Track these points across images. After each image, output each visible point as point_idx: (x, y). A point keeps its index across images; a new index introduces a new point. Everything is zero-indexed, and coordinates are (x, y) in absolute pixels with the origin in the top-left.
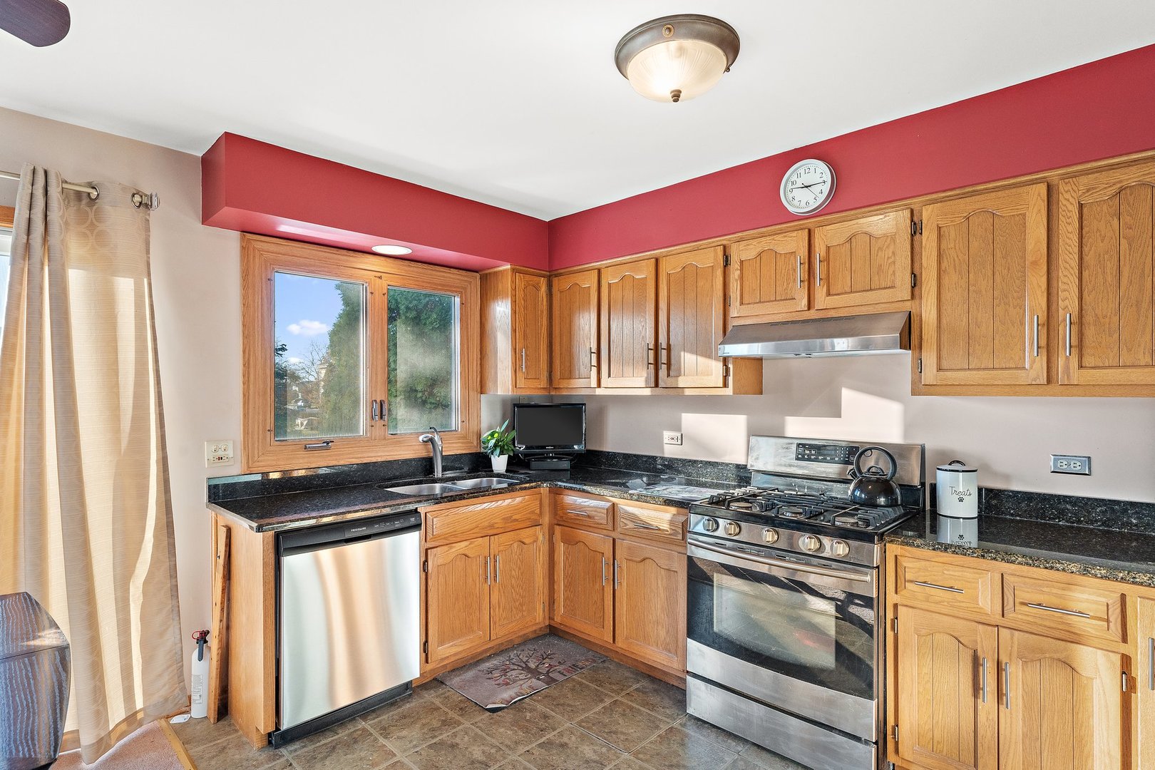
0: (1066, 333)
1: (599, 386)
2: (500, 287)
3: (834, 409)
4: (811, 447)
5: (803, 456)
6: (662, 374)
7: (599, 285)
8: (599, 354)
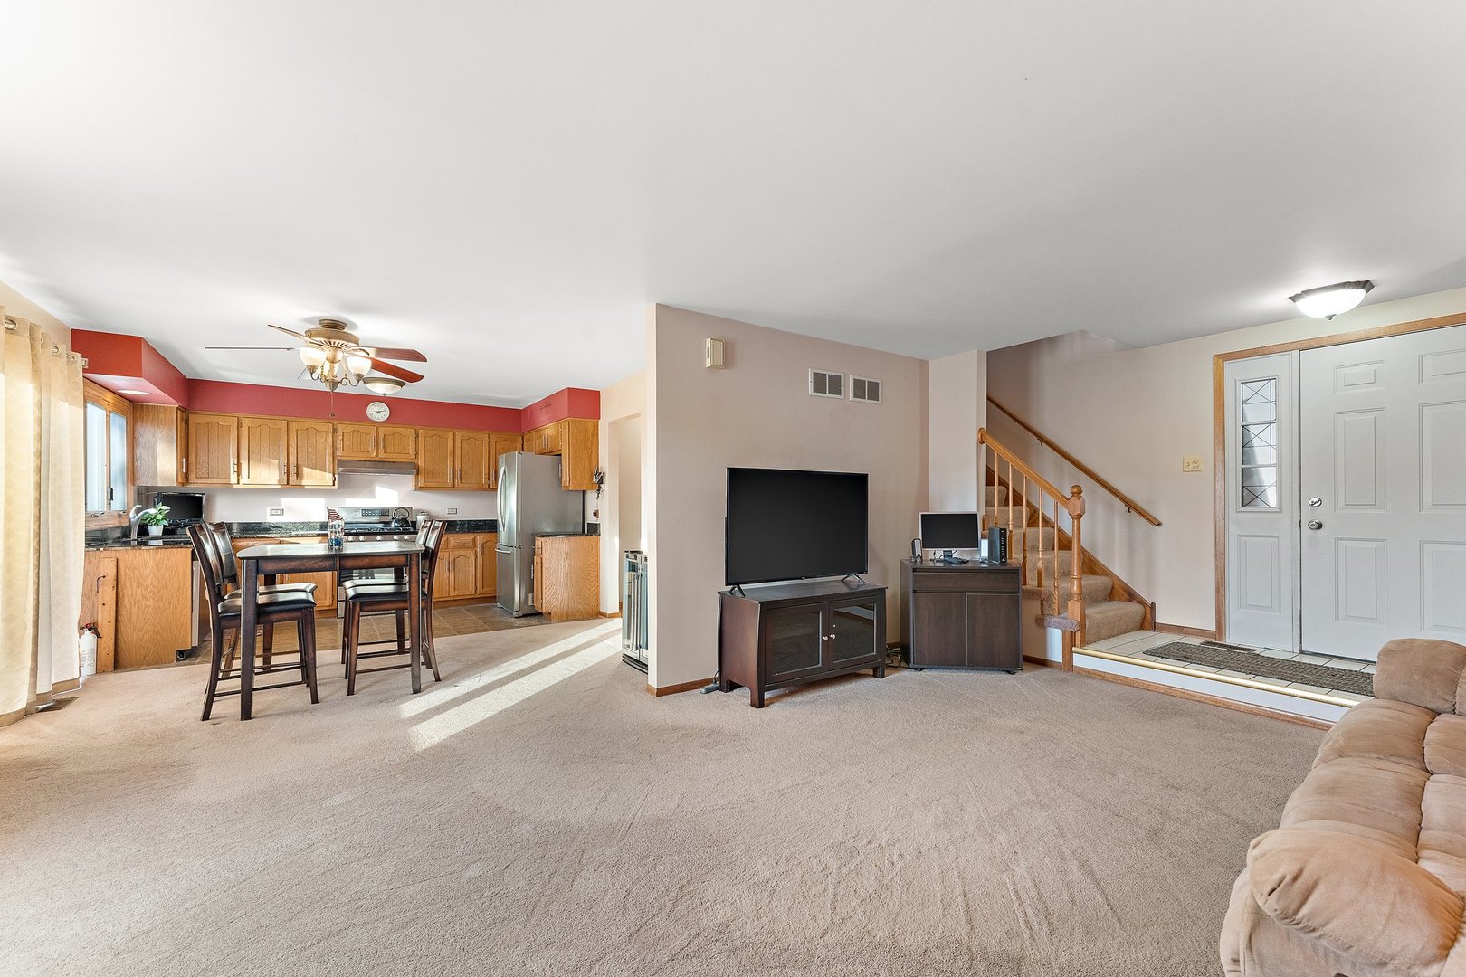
0: (458, 474)
1: (239, 483)
2: (162, 416)
3: (372, 494)
5: (365, 514)
6: (293, 478)
7: (239, 426)
8: (239, 465)
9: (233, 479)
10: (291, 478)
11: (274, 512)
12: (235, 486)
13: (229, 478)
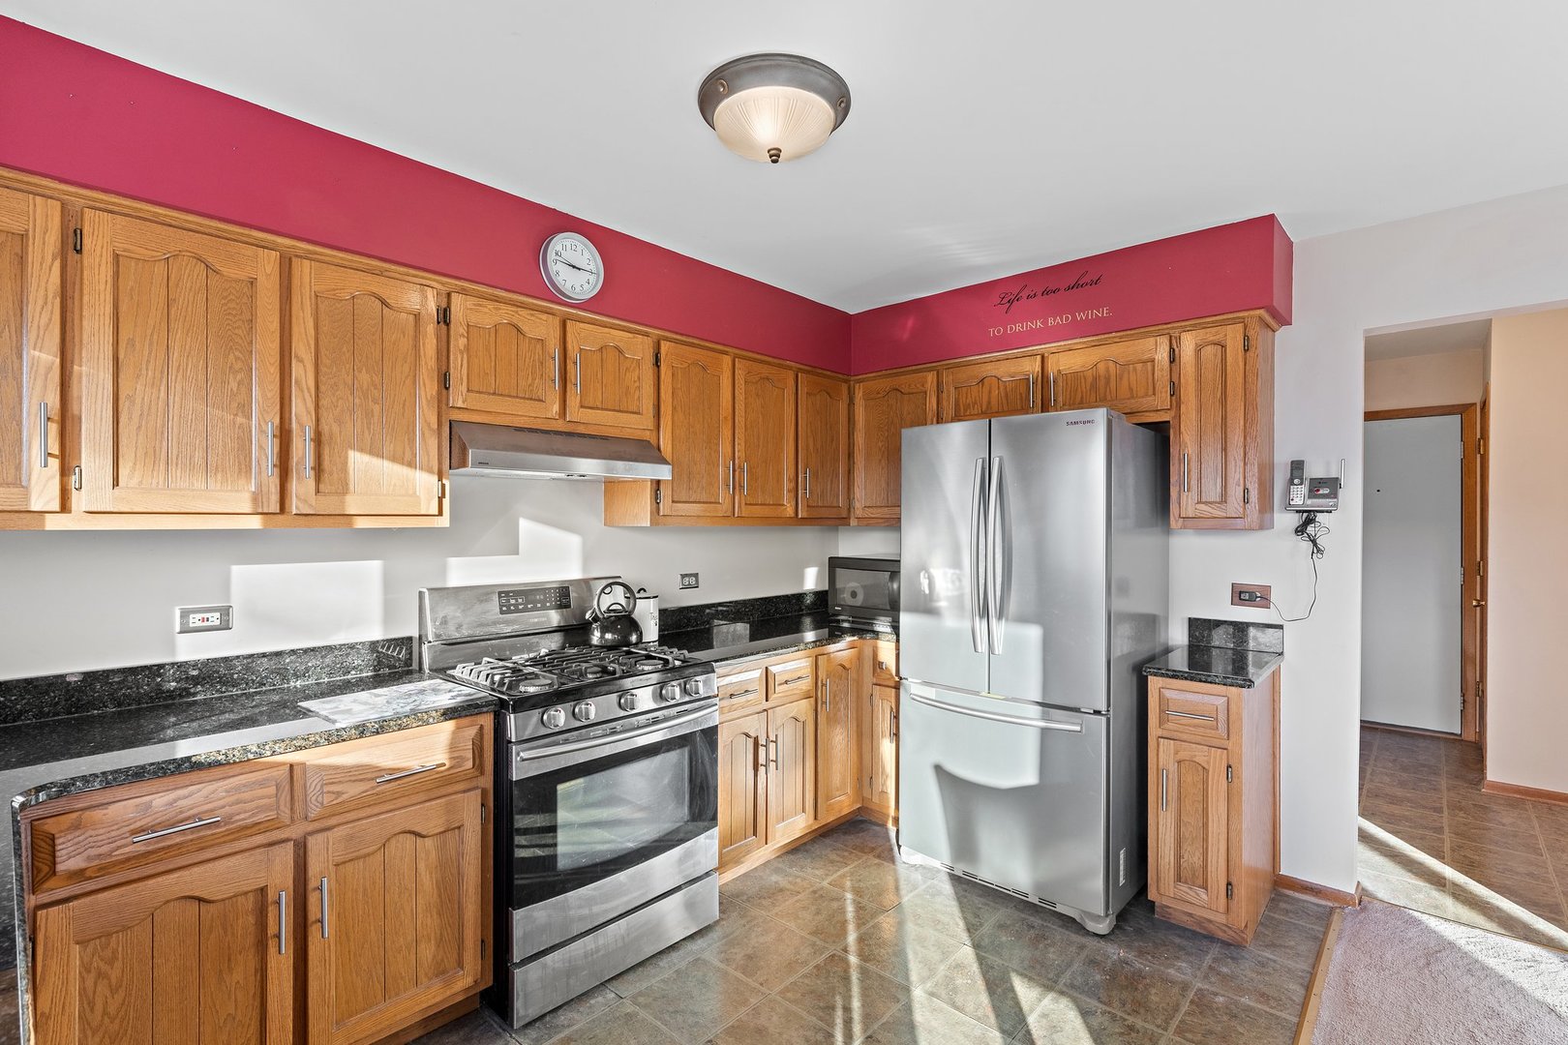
1: (65, 507)
4: (517, 593)
5: (508, 607)
6: (302, 487)
7: (73, 242)
8: (66, 422)
9: (43, 492)
10: (294, 486)
11: (195, 620)
12: (54, 523)
13: (26, 490)
